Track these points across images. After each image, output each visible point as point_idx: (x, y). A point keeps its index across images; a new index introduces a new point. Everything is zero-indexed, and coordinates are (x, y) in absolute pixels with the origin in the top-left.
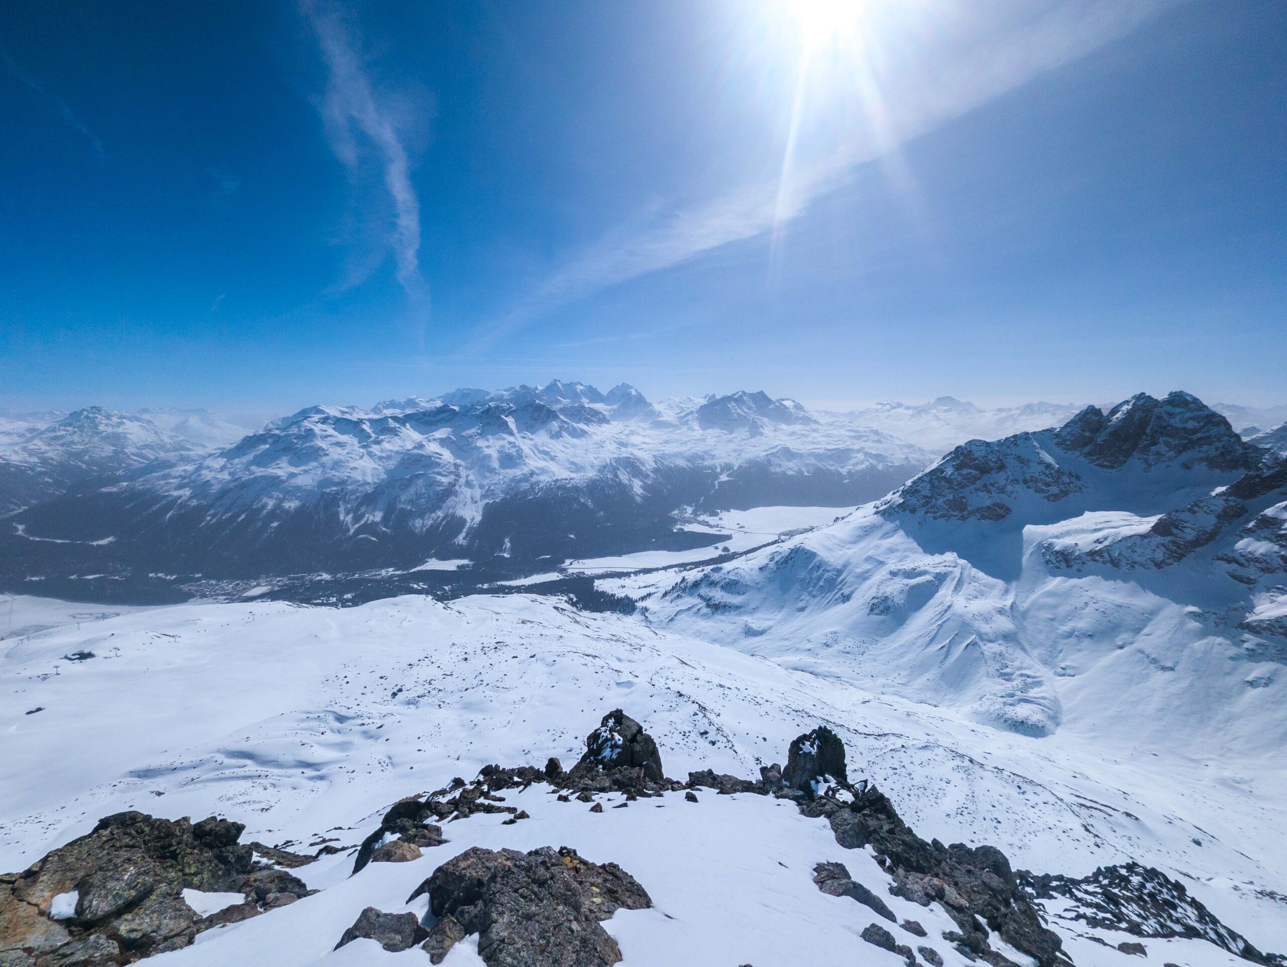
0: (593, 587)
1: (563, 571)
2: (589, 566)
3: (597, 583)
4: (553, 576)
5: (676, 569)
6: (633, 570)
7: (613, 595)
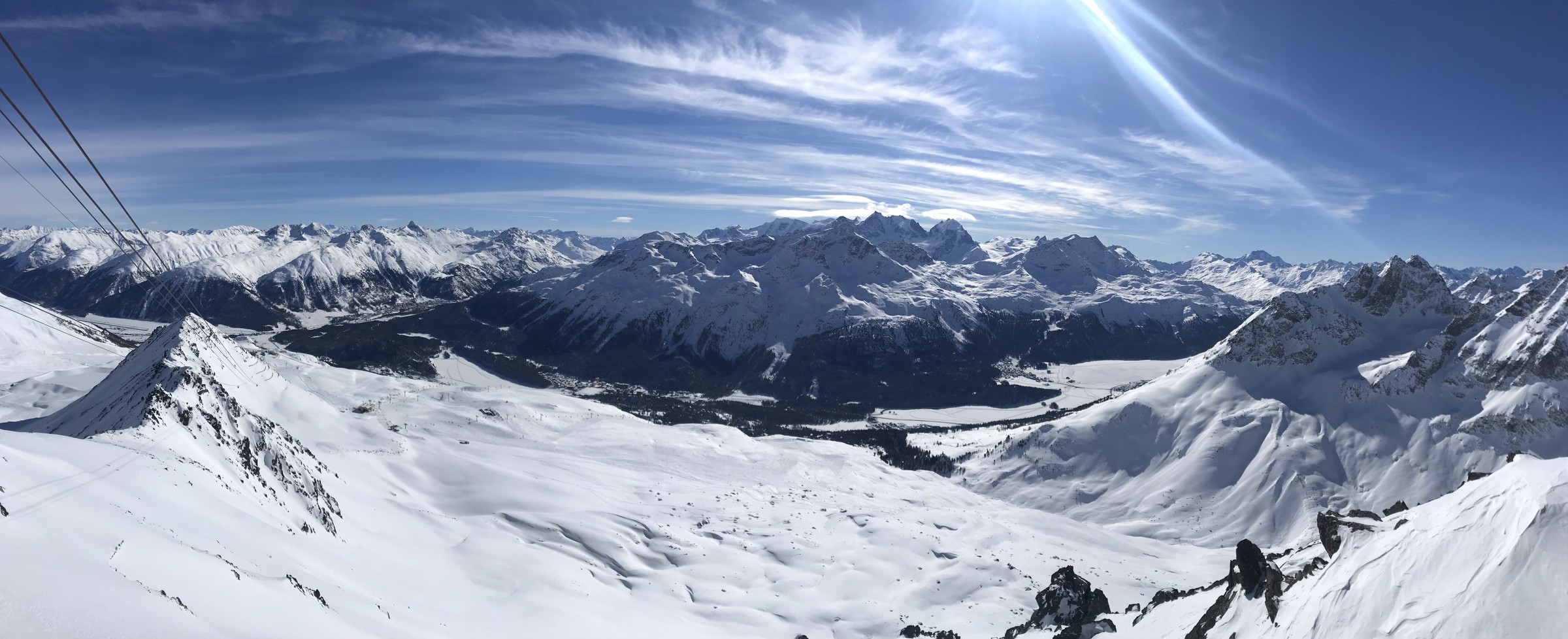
0: (906, 441)
1: (872, 420)
2: (903, 417)
3: (910, 437)
4: (861, 425)
5: (999, 426)
6: (950, 426)
7: (928, 453)
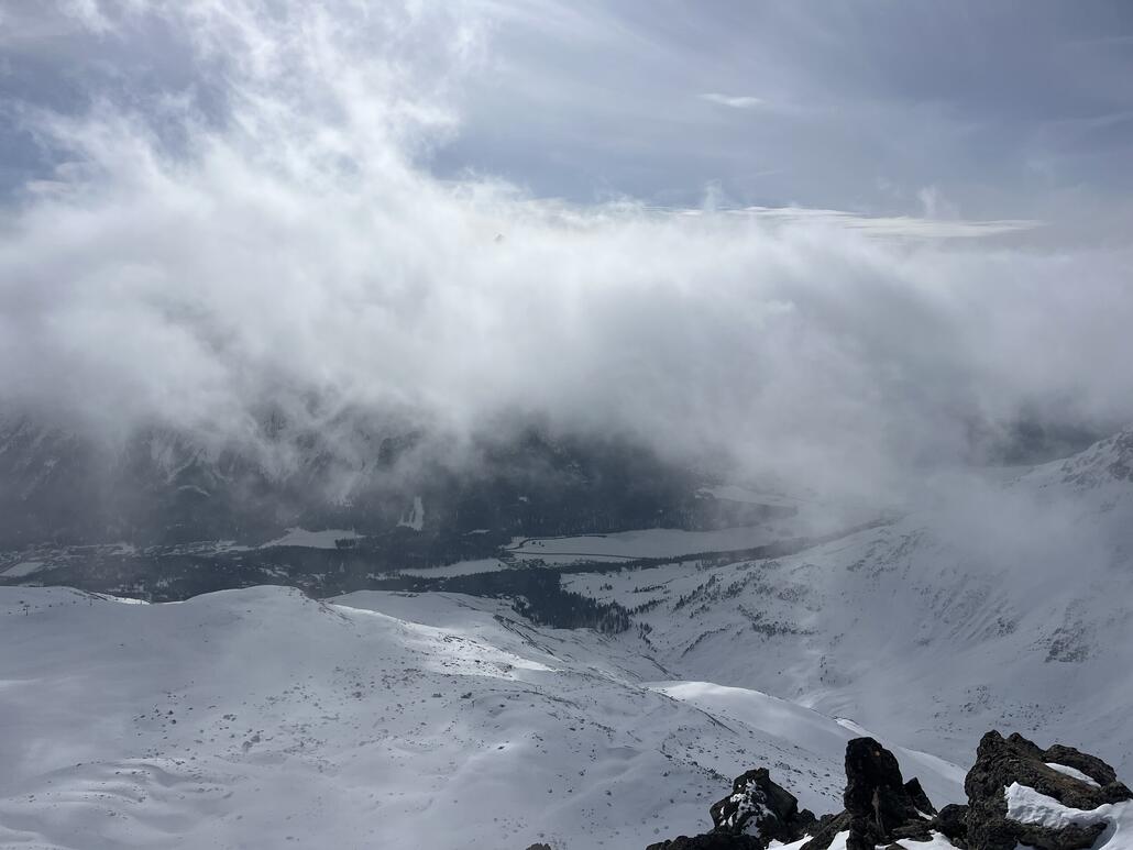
0: (559, 585)
2: (555, 551)
3: (565, 578)
5: (700, 562)
7: (591, 601)
